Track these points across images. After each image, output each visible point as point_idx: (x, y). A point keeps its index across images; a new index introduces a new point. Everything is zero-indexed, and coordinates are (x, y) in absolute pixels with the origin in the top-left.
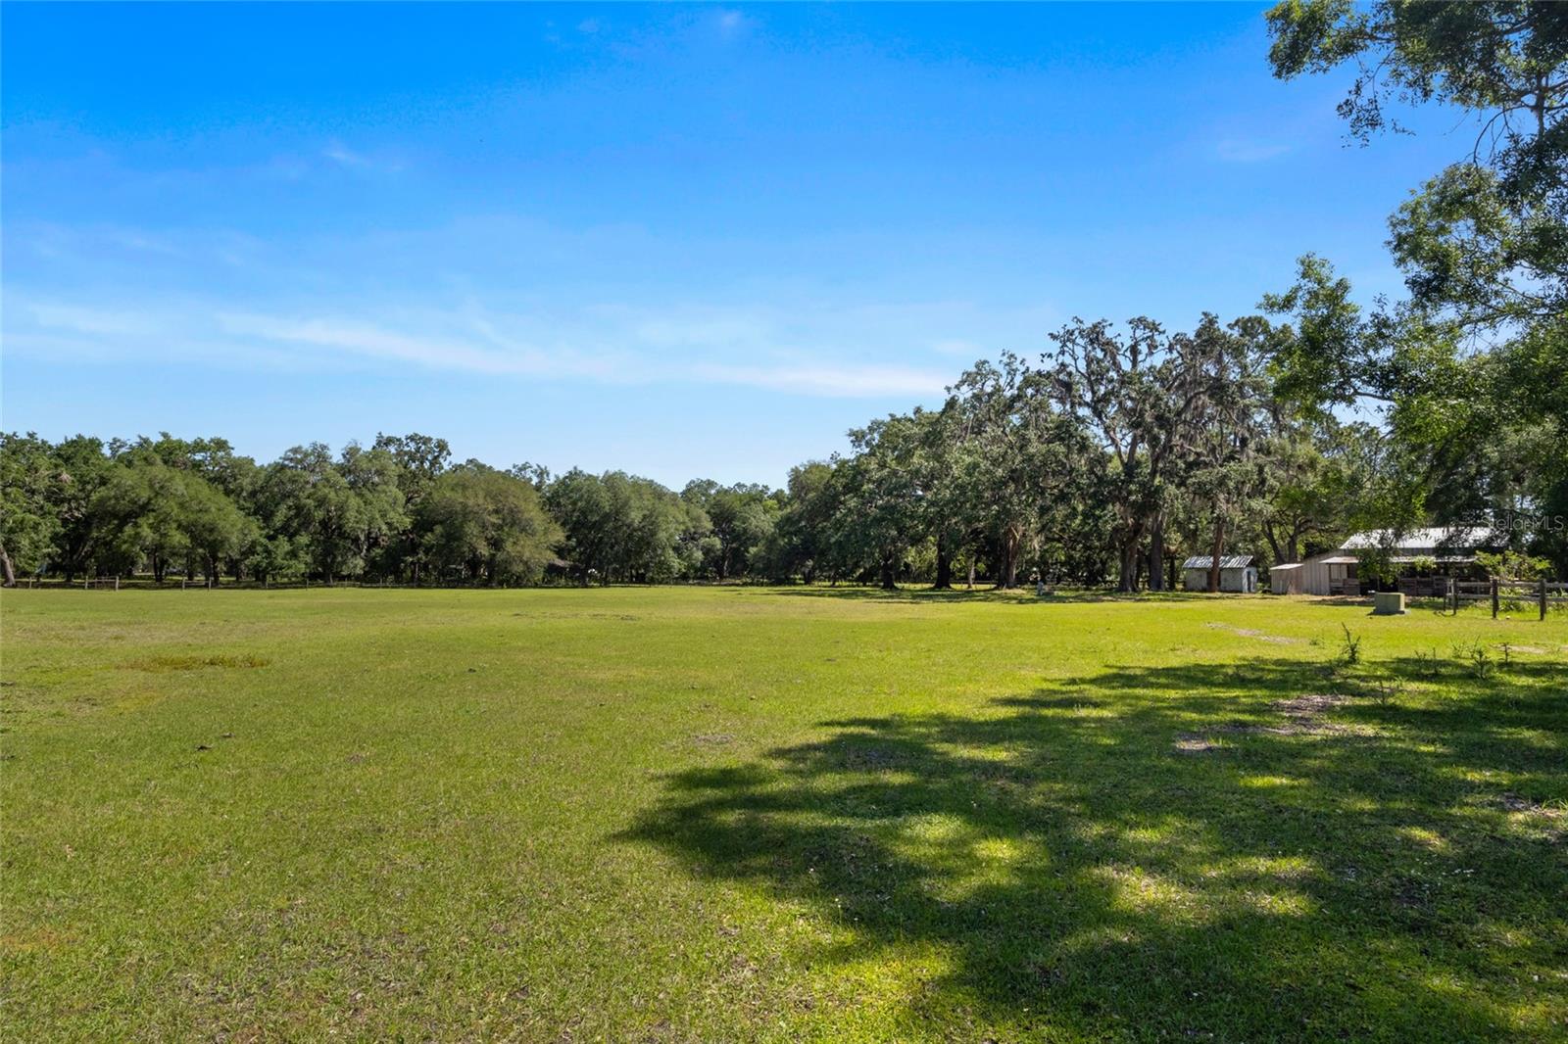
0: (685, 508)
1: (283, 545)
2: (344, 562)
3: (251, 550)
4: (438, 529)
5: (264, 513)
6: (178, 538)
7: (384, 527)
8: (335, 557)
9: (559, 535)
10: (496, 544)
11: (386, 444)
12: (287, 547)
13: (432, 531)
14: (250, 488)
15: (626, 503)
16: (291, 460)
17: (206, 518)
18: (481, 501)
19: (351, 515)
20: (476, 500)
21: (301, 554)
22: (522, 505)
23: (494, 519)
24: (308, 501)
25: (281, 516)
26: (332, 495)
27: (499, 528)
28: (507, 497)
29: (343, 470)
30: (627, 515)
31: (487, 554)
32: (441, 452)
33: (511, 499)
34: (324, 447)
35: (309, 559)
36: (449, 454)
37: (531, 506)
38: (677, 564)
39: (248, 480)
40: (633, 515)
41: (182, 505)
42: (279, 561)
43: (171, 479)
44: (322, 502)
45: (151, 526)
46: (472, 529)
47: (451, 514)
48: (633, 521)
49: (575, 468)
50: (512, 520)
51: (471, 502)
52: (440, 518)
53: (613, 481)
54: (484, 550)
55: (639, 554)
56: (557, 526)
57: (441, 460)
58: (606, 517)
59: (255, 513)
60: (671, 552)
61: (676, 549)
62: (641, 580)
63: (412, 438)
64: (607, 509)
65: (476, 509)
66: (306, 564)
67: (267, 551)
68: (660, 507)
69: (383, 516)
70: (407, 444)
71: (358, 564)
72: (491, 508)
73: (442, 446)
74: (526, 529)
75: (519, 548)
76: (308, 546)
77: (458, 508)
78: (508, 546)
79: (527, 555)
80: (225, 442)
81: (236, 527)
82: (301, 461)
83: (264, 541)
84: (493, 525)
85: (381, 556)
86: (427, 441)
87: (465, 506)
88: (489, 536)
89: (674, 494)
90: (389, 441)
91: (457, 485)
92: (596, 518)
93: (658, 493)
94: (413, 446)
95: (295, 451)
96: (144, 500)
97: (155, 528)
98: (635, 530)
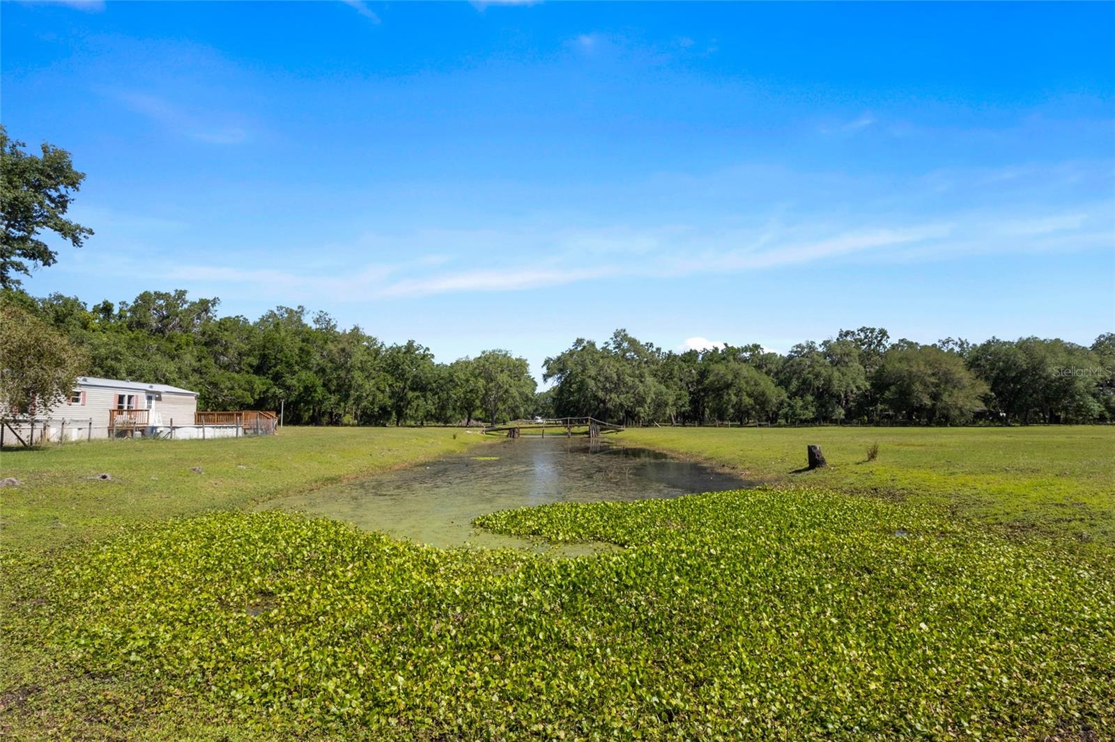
0: (1098, 360)
1: (799, 403)
2: (833, 411)
3: (781, 404)
4: (893, 388)
5: (784, 383)
6: (748, 401)
7: (855, 389)
8: (828, 408)
9: (984, 388)
10: (935, 397)
11: (846, 336)
12: (801, 403)
13: (889, 390)
14: (776, 370)
15: (1042, 362)
16: (795, 352)
17: (760, 389)
18: (922, 368)
19: (835, 383)
20: (919, 368)
21: (809, 407)
22: (954, 369)
23: (933, 380)
24: (810, 376)
25: (795, 384)
26: (823, 371)
27: (937, 385)
28: (940, 364)
29: (825, 355)
30: (1044, 370)
31: (930, 404)
32: (882, 337)
33: (944, 365)
34: (812, 342)
35: (814, 410)
36: (888, 337)
37: (960, 369)
38: (1096, 407)
39: (774, 366)
40: (1049, 370)
41: (747, 383)
42: (798, 411)
43: (741, 368)
44: (817, 376)
45: (735, 395)
46: (917, 387)
47: (901, 378)
48: (1050, 374)
49: (994, 337)
50: (947, 380)
51: (914, 369)
52: (892, 381)
53: (1026, 346)
54: (927, 401)
55: (1058, 400)
56: (982, 382)
57: (884, 342)
58: (1024, 373)
59: (779, 385)
60: (1091, 398)
61: (1094, 395)
62: (1055, 420)
63: (862, 330)
64: (1025, 367)
65: (919, 374)
66: (813, 413)
67: (789, 405)
68: (1075, 361)
69: (854, 382)
70: (858, 334)
71: (840, 412)
72: (930, 372)
73: (883, 333)
74: (957, 385)
75: (954, 399)
76: (812, 402)
77: (906, 374)
78: (945, 397)
79: (960, 403)
80: (759, 346)
81: (775, 394)
82: (800, 352)
83: (788, 400)
84: (933, 384)
85: (855, 406)
86: (873, 331)
87: (910, 373)
88: (930, 391)
89: (1084, 348)
90: (847, 333)
91: (902, 358)
92: (1013, 374)
93: (1071, 350)
94: (862, 335)
95: (798, 346)
96: (730, 381)
97: (736, 395)
98: (1052, 382)
